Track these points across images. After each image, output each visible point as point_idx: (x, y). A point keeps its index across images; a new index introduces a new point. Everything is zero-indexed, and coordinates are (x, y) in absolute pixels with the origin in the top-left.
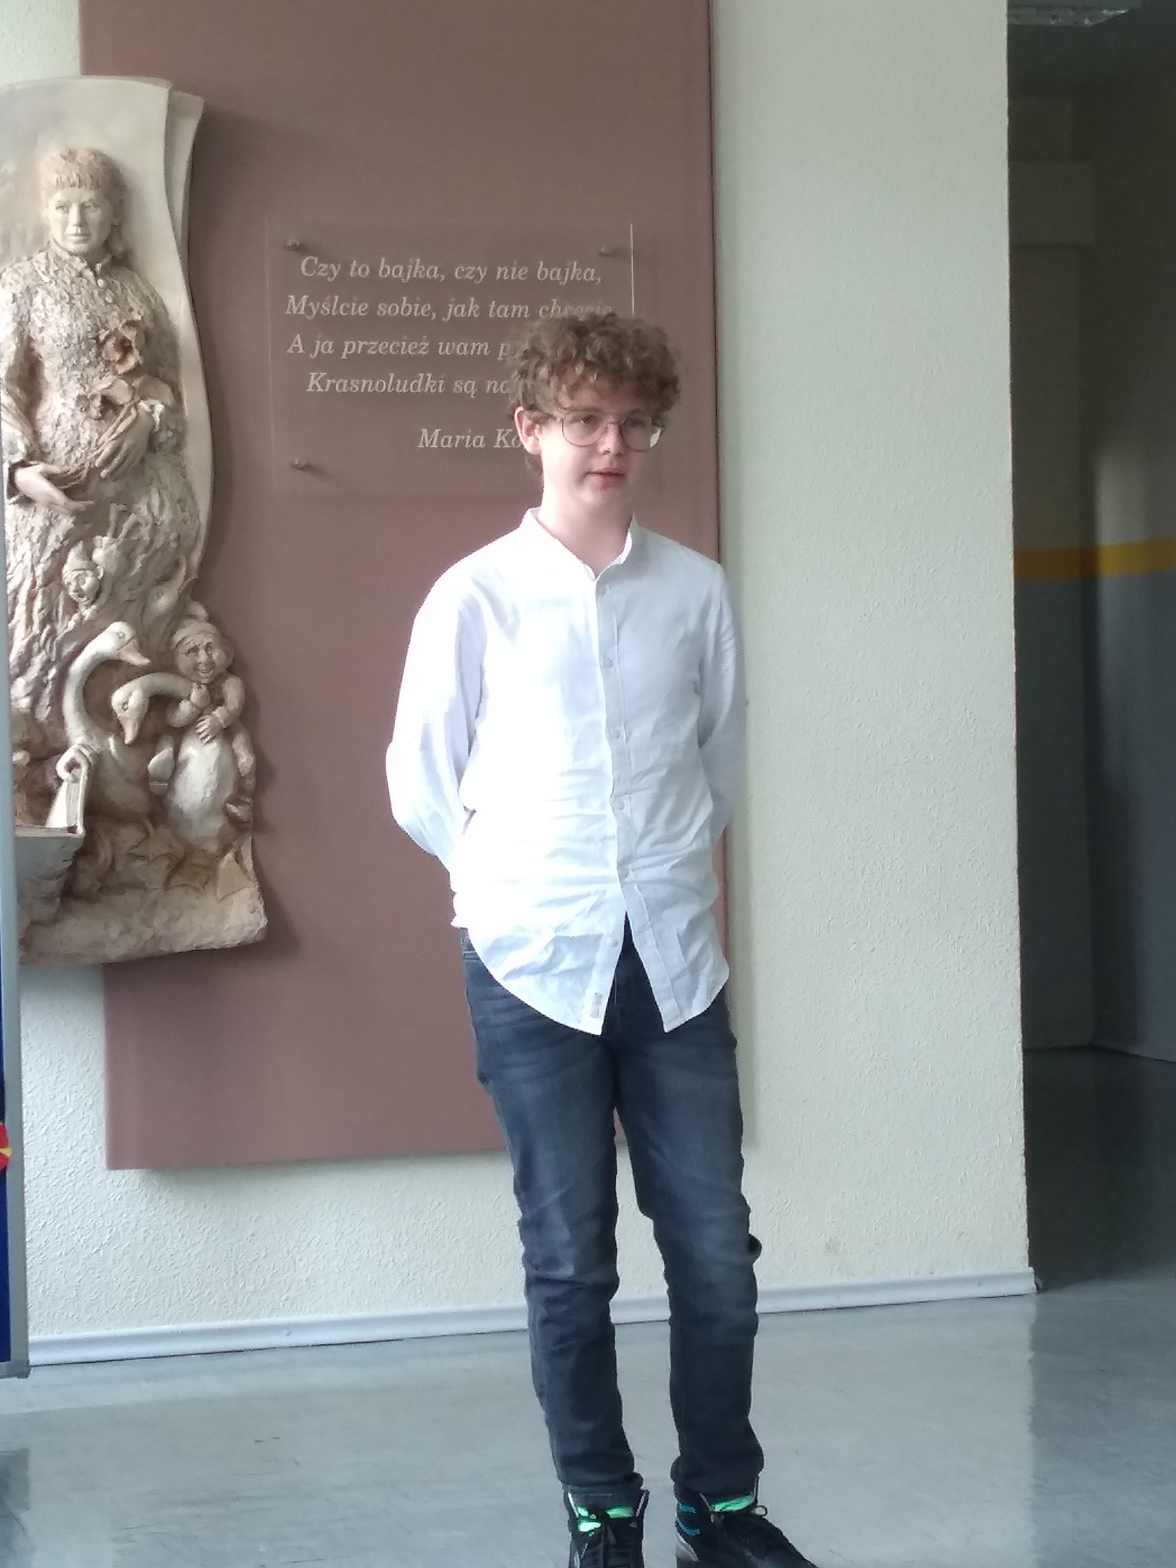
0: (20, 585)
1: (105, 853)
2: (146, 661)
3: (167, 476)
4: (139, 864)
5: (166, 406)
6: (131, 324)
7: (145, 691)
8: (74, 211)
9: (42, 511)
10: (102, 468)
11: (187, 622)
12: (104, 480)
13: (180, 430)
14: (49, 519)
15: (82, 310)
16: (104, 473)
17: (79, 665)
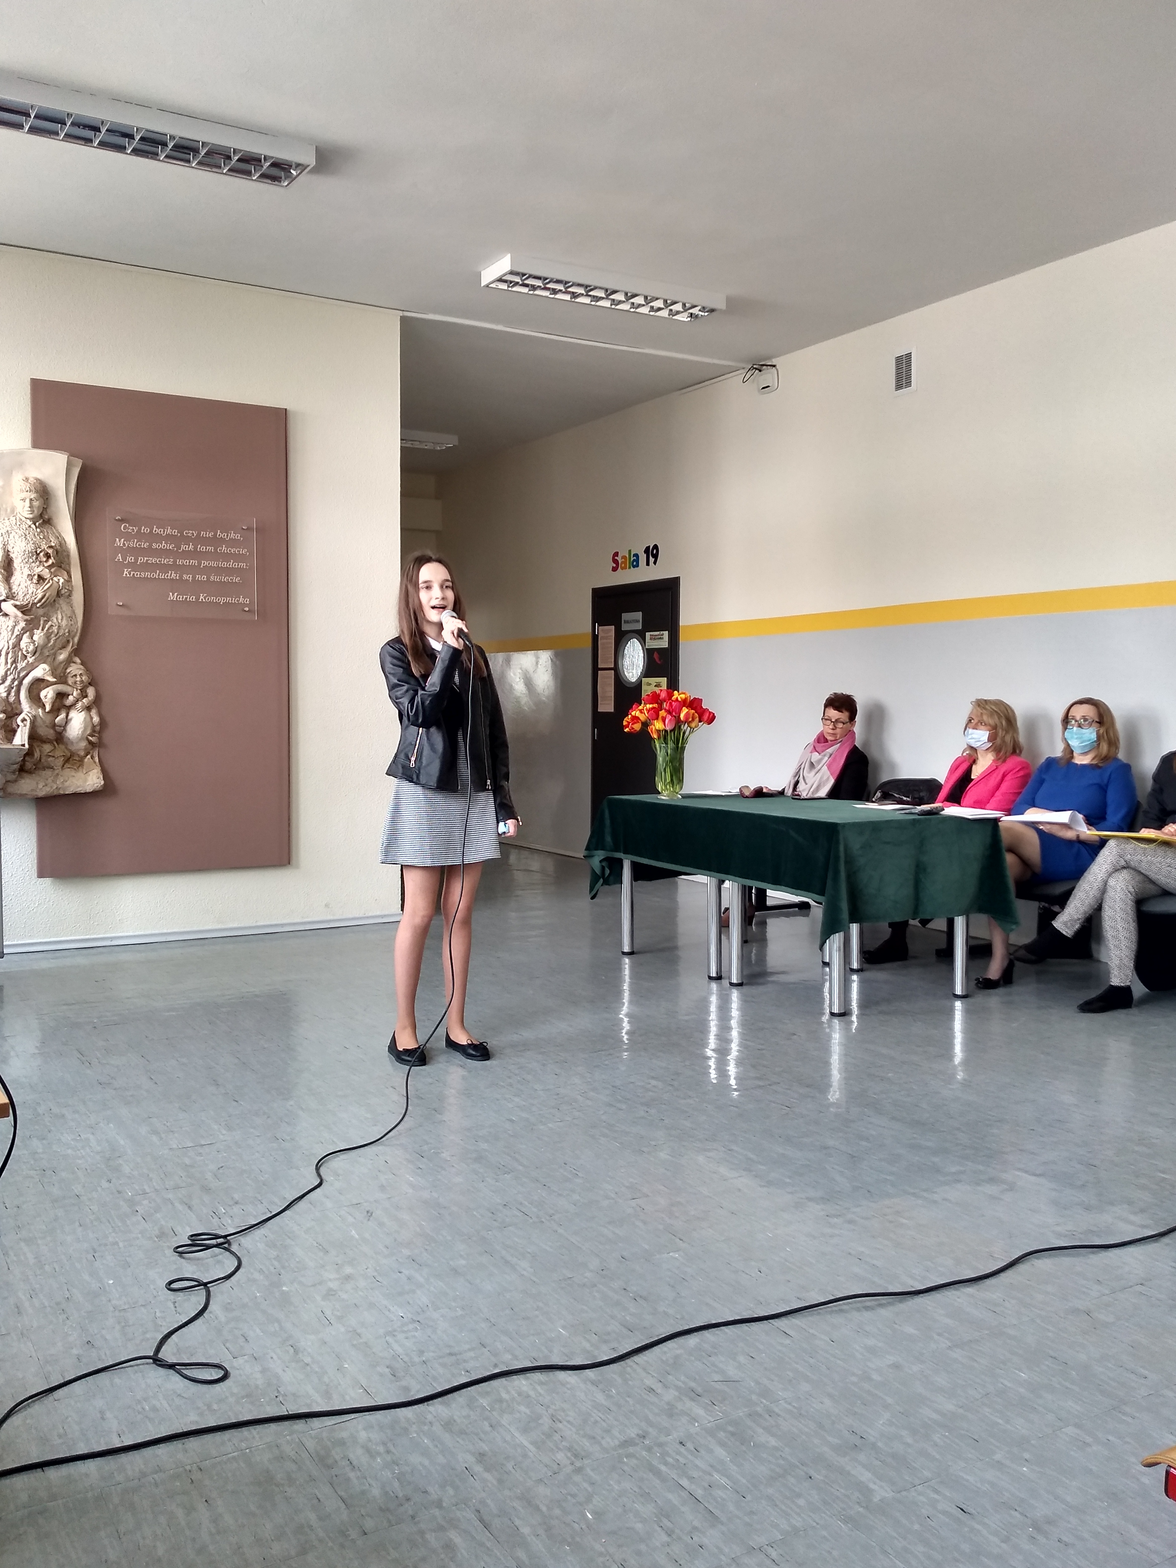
0: (3, 648)
1: (37, 755)
2: (55, 680)
3: (65, 607)
4: (51, 759)
5: (65, 579)
6: (51, 547)
7: (54, 693)
8: (28, 501)
9: (12, 619)
10: (37, 603)
11: (72, 664)
12: (38, 608)
13: (70, 589)
14: (15, 623)
15: (30, 540)
16: (38, 605)
17: (27, 681)
